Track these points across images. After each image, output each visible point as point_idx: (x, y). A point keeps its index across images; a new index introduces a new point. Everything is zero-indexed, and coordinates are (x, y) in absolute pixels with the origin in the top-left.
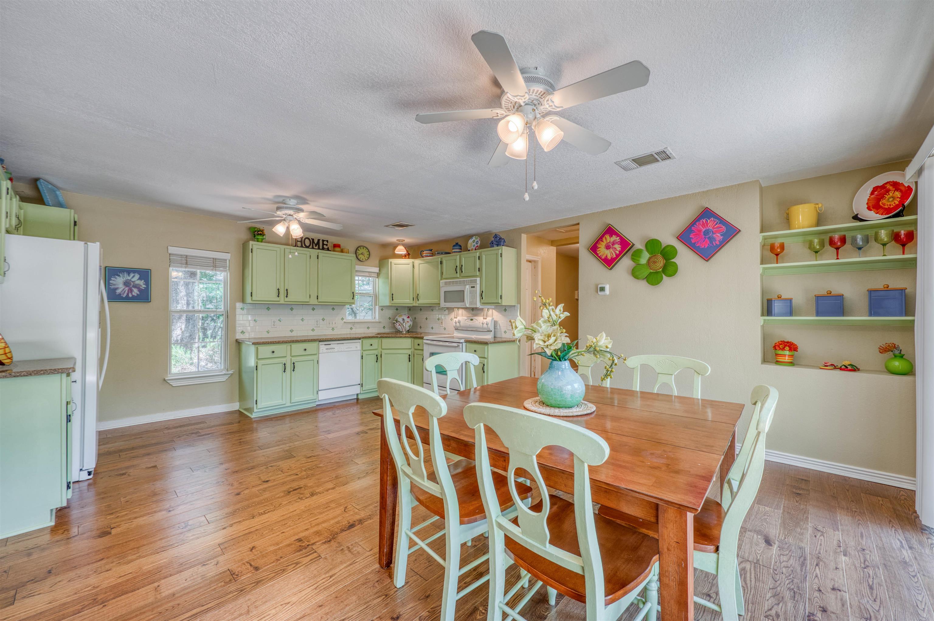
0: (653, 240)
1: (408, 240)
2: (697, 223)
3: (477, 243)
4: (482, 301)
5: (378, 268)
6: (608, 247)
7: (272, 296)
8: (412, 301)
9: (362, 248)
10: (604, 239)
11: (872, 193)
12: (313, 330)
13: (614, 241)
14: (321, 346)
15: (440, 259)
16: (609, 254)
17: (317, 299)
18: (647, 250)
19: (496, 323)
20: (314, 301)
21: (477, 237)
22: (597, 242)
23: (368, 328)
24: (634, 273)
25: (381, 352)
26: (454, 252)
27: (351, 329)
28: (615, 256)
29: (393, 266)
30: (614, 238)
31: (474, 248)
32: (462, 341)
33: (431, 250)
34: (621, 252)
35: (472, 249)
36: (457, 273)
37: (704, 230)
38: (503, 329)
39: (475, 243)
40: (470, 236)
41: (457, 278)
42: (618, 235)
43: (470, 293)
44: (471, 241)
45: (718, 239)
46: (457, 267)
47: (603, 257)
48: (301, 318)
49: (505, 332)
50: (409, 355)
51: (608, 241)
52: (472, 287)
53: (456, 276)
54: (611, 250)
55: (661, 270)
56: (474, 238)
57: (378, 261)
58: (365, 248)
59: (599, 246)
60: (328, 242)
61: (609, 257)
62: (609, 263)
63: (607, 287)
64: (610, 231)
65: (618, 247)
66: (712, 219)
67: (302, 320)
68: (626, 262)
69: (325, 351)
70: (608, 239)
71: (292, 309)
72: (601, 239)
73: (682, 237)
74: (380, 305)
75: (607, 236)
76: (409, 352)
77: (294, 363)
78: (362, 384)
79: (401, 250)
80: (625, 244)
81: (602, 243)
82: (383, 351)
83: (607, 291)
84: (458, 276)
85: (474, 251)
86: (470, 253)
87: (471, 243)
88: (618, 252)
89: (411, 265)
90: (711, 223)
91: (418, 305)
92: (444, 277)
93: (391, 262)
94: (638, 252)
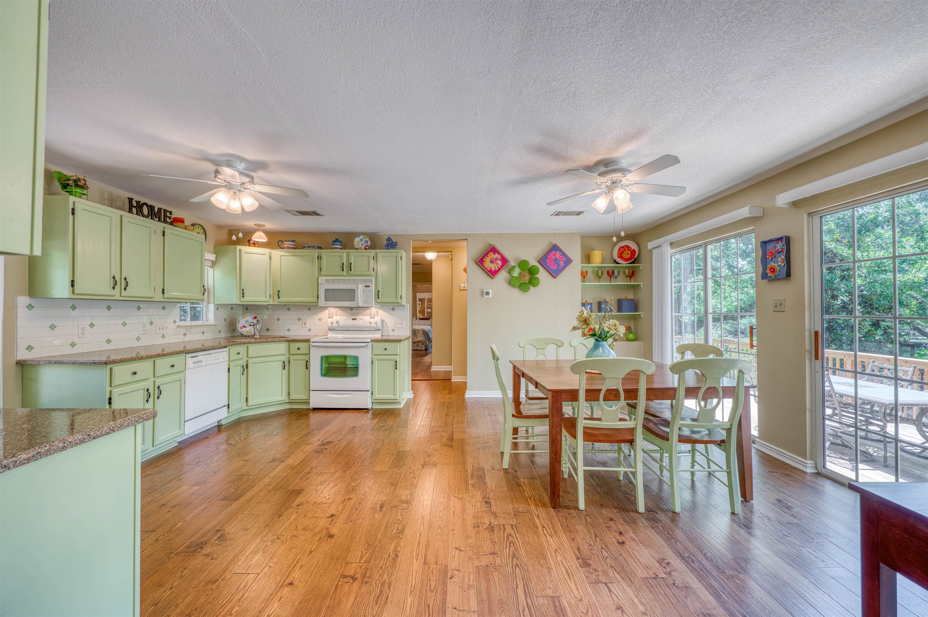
0: (524, 260)
1: (269, 226)
2: (550, 253)
3: (366, 242)
4: (378, 301)
5: (215, 256)
6: (492, 262)
7: (105, 289)
8: (268, 299)
9: (197, 226)
10: (489, 255)
11: (619, 250)
12: (138, 339)
13: (497, 257)
14: (188, 359)
15: (317, 253)
16: (493, 267)
17: (163, 293)
18: (519, 267)
19: (383, 321)
20: (159, 297)
21: (365, 236)
22: (483, 257)
23: (203, 333)
24: (510, 283)
25: (247, 361)
26: (335, 248)
27: (185, 335)
28: (497, 269)
29: (244, 255)
30: (497, 255)
31: (363, 247)
32: (369, 340)
33: (294, 241)
34: (502, 267)
35: (361, 249)
36: (343, 270)
37: (554, 258)
38: (391, 327)
39: (363, 242)
40: (358, 234)
41: (343, 276)
42: (499, 254)
43: (363, 292)
44: (357, 240)
45: (561, 265)
46: (343, 264)
47: (489, 269)
48: (123, 322)
49: (393, 330)
50: (284, 362)
51: (492, 257)
52: (366, 286)
53: (342, 274)
54: (495, 264)
55: (527, 282)
56: (361, 237)
57: (212, 246)
58: (200, 227)
59: (485, 260)
60: (171, 214)
61: (493, 269)
62: (492, 274)
63: (490, 291)
64: (494, 250)
65: (500, 263)
66: (559, 252)
67: (124, 324)
68: (503, 275)
69: (192, 365)
70: (492, 256)
71: (109, 308)
72: (487, 254)
73: (542, 261)
74: (216, 303)
75: (491, 253)
76: (284, 358)
77: (159, 387)
78: (229, 405)
79: (259, 237)
80: (504, 261)
81: (487, 258)
82: (250, 360)
83: (491, 296)
84: (345, 274)
85: (363, 250)
86: (357, 252)
87: (358, 242)
88: (499, 267)
89: (267, 257)
90: (558, 254)
91: (277, 304)
92: (322, 273)
93: (240, 250)
94: (513, 268)
